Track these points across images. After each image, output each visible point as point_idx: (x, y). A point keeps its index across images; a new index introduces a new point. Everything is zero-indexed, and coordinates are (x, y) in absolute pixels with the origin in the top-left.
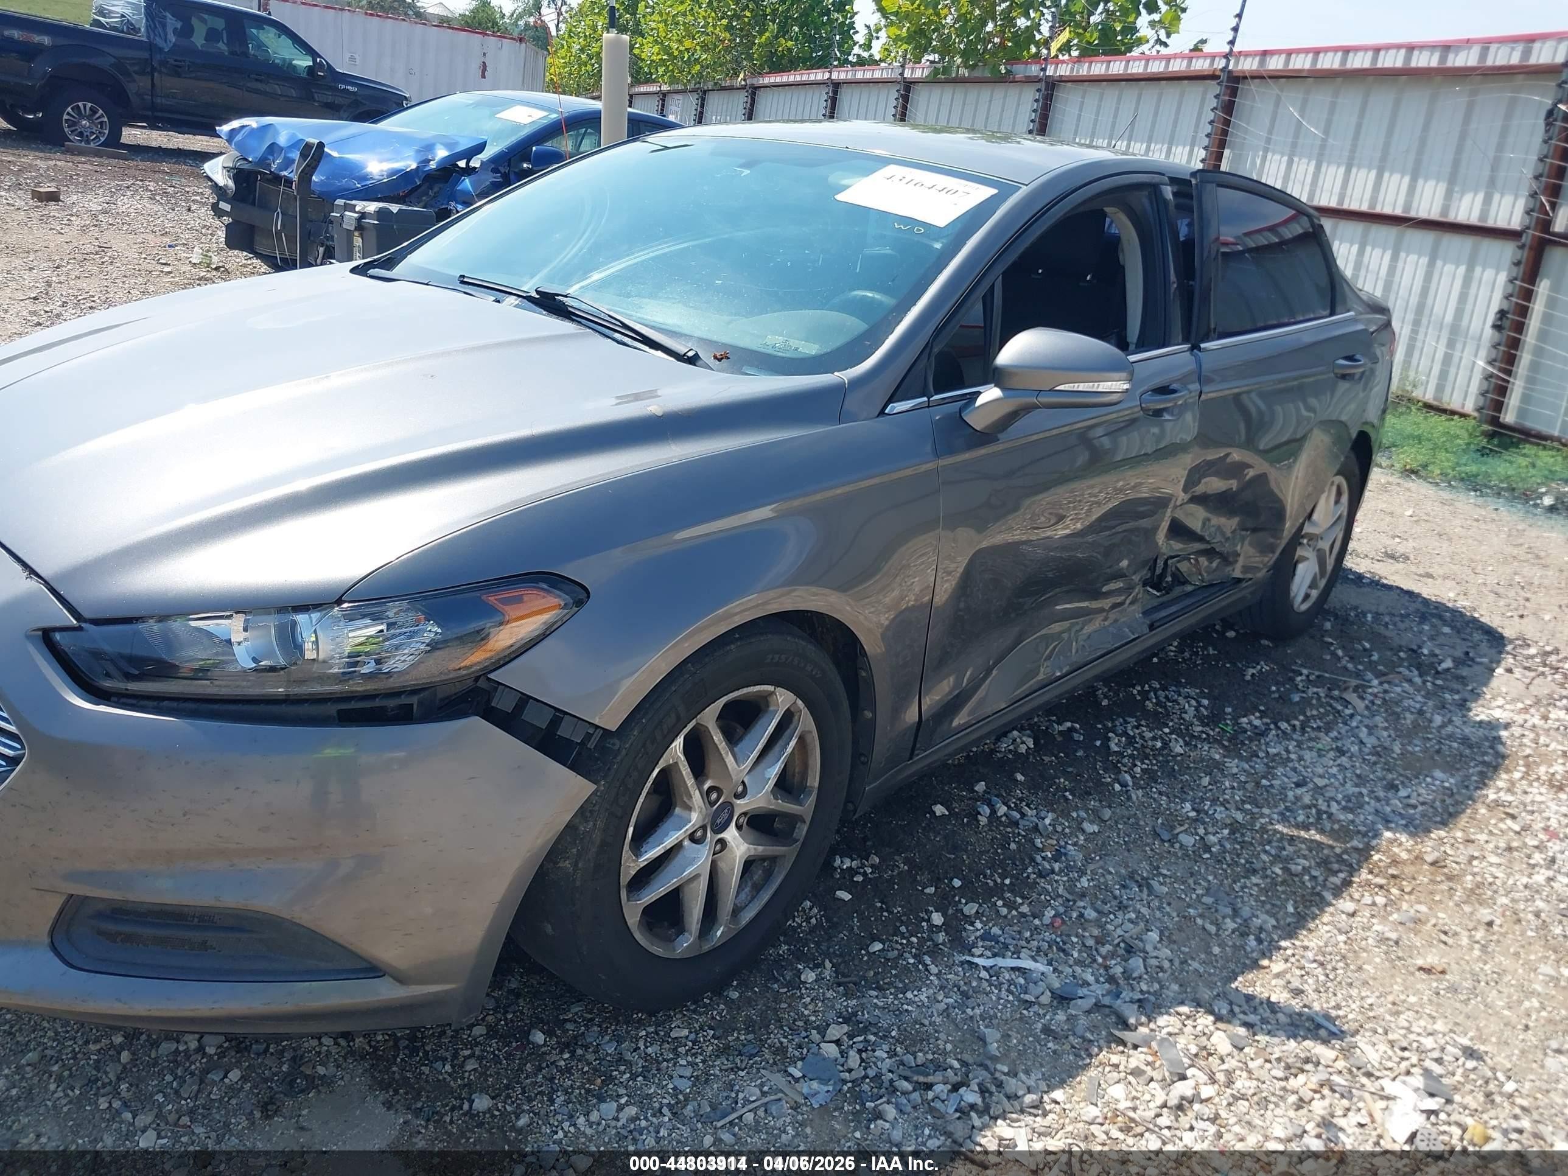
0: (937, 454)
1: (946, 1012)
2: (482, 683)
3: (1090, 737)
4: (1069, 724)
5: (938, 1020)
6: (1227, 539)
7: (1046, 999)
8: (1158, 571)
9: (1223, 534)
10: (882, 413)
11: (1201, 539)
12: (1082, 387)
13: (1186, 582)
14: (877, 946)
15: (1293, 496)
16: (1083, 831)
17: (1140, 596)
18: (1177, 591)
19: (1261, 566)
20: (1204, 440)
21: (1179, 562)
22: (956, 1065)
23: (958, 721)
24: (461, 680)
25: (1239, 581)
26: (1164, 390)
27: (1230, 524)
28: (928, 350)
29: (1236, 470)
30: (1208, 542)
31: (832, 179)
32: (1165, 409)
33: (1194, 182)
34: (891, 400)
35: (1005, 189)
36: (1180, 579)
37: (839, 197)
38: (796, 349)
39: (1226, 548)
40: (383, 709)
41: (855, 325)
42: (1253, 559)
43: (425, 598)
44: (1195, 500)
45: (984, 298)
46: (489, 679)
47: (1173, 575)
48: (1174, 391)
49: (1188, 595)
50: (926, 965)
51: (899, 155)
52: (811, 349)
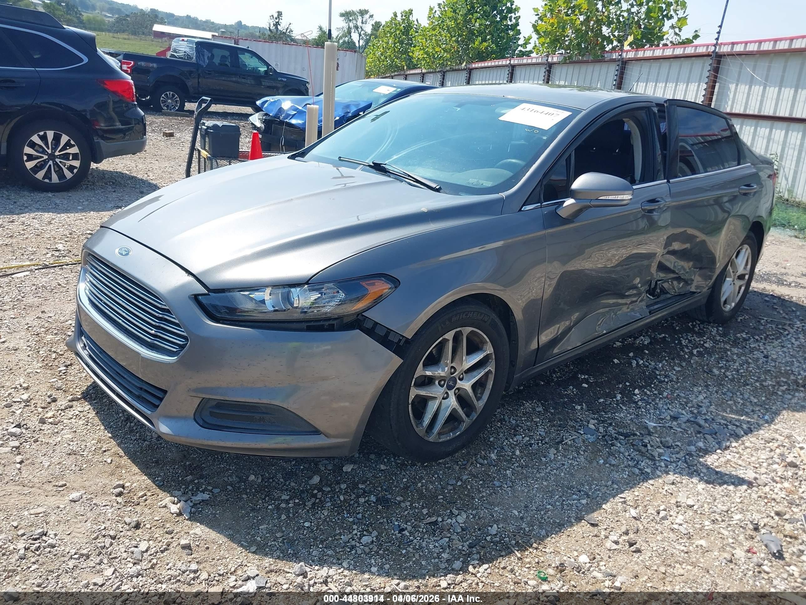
0: (545, 228)
1: (631, 420)
2: (360, 317)
3: (673, 340)
4: (663, 335)
5: (629, 422)
6: (687, 272)
7: (668, 418)
8: (653, 286)
9: (685, 270)
10: (520, 210)
11: (673, 272)
12: (611, 198)
13: (667, 293)
14: (602, 400)
15: (720, 252)
16: (675, 370)
17: (645, 298)
18: (662, 297)
19: (705, 286)
20: (673, 224)
21: (663, 283)
22: (639, 434)
23: (556, 351)
24: (353, 314)
25: (694, 293)
26: (653, 201)
27: (687, 265)
28: (540, 183)
29: (690, 238)
30: (677, 274)
31: (497, 111)
32: (654, 210)
33: (665, 105)
34: (524, 205)
35: (575, 112)
36: (664, 291)
37: (501, 119)
38: (482, 184)
39: (686, 277)
40: (323, 325)
41: (508, 174)
42: (699, 283)
43: (339, 282)
44: (669, 253)
45: (566, 160)
46: (363, 316)
47: (661, 289)
48: (658, 201)
49: (669, 298)
50: (621, 408)
51: (527, 99)
52: (489, 184)
